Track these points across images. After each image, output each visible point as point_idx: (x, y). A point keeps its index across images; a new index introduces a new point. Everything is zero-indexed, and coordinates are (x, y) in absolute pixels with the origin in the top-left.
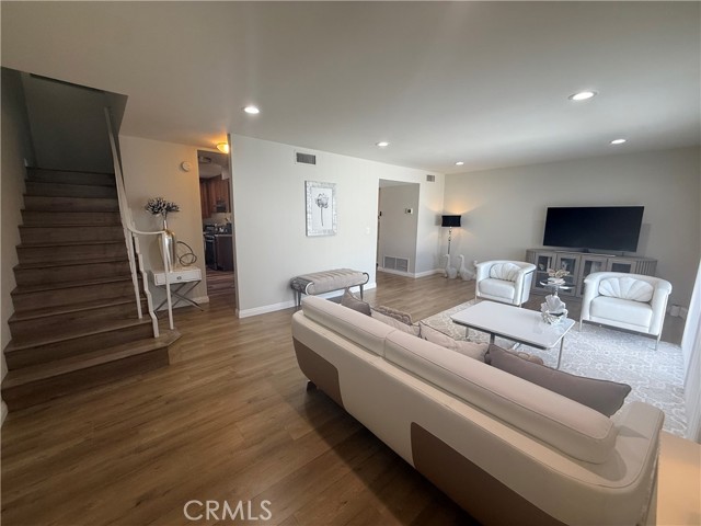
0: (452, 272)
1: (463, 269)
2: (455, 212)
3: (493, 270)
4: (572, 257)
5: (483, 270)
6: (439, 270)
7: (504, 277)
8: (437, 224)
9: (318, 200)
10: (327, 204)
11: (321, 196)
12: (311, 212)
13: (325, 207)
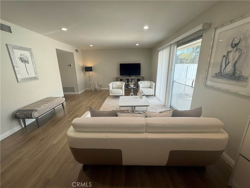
0: (93, 89)
1: (97, 87)
2: (89, 65)
3: (113, 85)
4: (128, 78)
6: (87, 89)
7: (117, 87)
8: (83, 70)
9: (21, 58)
10: (28, 61)
11: (22, 56)
12: (17, 66)
13: (27, 63)
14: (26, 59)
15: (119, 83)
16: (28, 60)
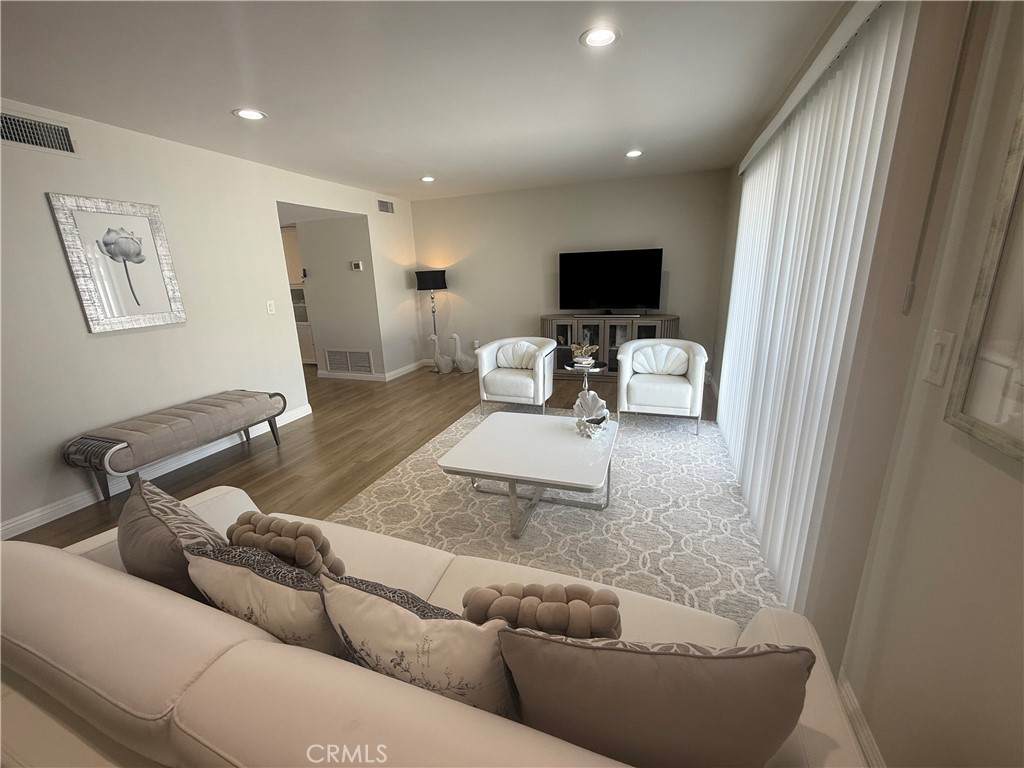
0: (445, 363)
1: (460, 356)
3: (500, 355)
4: (594, 322)
5: (487, 357)
6: (425, 361)
7: (516, 364)
9: (106, 244)
10: (139, 254)
11: (113, 235)
12: (87, 272)
13: (136, 260)
14: (132, 248)
15: (527, 344)
16: (138, 250)
